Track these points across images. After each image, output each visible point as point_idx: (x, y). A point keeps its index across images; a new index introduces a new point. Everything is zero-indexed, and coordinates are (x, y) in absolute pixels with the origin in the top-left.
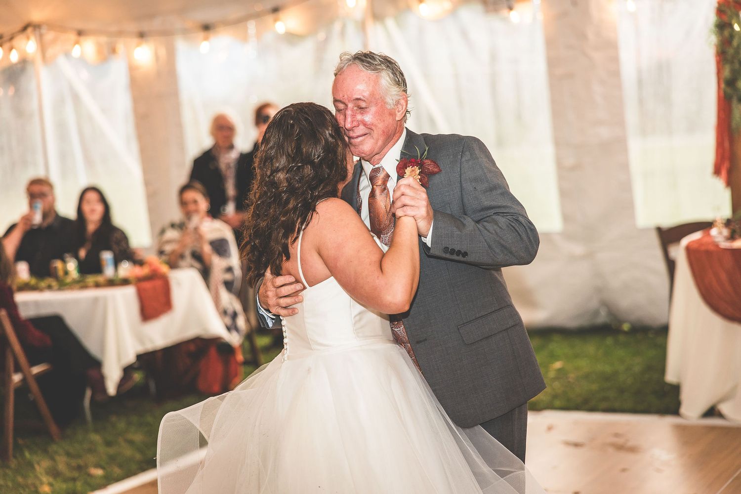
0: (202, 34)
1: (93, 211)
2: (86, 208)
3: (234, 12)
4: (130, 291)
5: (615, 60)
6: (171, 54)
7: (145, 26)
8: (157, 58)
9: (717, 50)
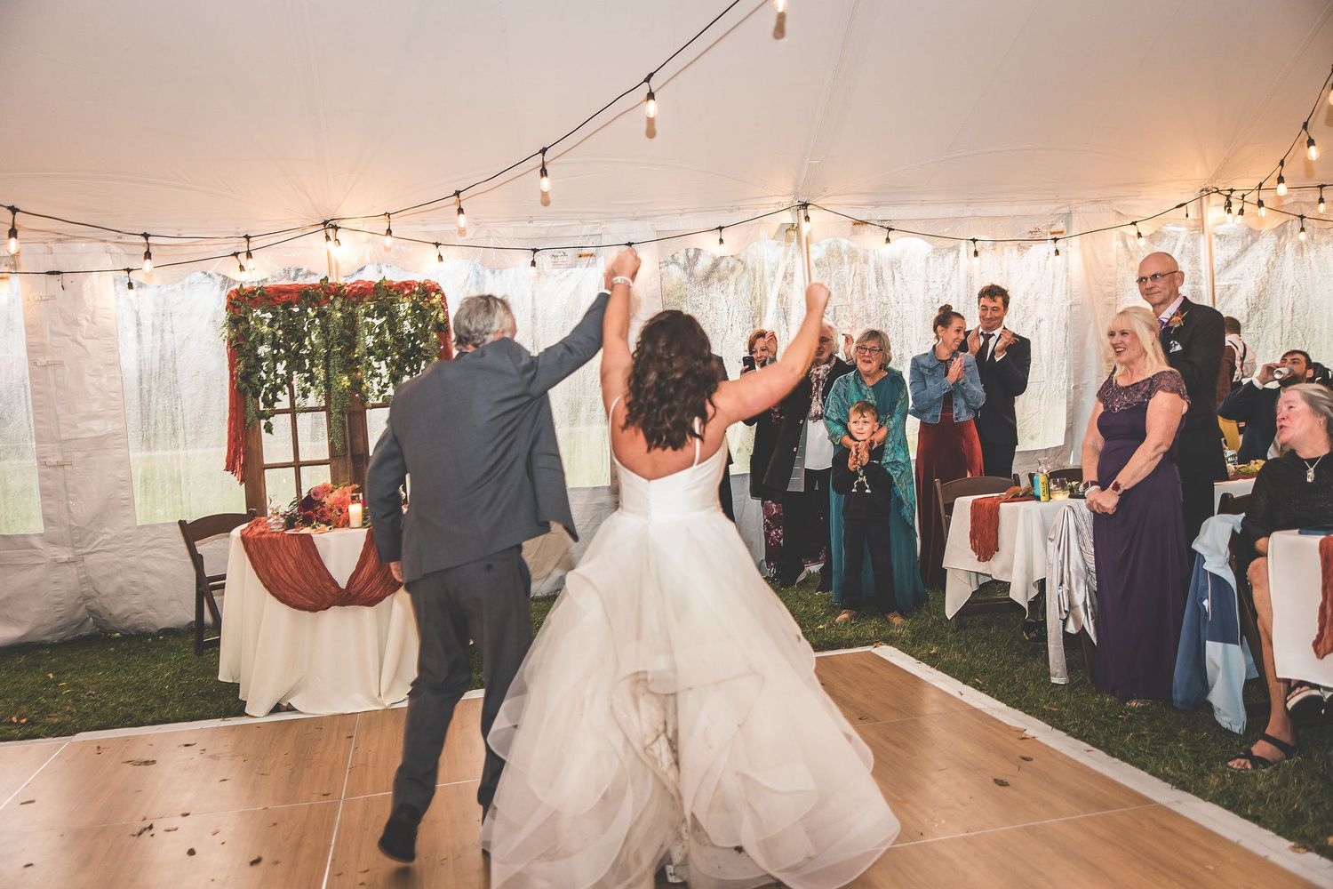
5: (113, 350)
9: (230, 342)
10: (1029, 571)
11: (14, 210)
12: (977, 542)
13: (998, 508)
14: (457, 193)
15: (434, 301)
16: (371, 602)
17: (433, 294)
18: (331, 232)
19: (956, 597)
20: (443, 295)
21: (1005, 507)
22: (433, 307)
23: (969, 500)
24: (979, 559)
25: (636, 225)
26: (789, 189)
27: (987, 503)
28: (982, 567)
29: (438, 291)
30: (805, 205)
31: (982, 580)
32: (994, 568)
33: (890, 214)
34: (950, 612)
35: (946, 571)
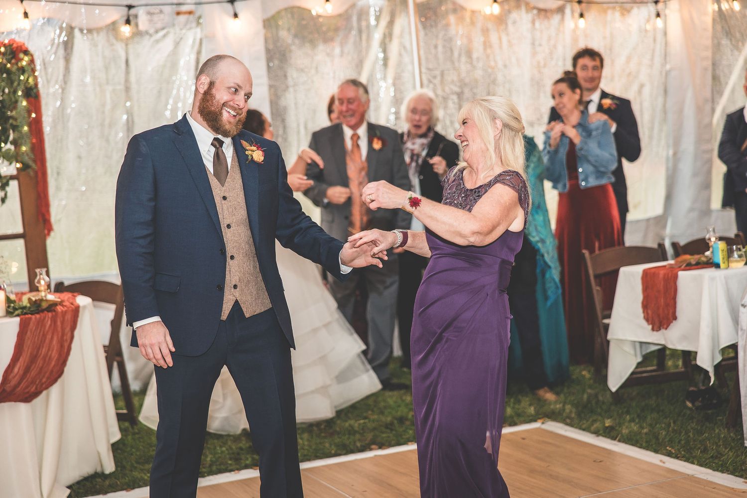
10: (715, 338)
12: (650, 312)
13: (676, 277)
15: (24, 63)
16: (28, 398)
17: (21, 55)
20: (32, 56)
21: (683, 276)
22: (22, 70)
23: (639, 269)
24: (653, 329)
27: (661, 271)
29: (26, 52)
31: (645, 351)
34: (614, 383)
35: (608, 342)
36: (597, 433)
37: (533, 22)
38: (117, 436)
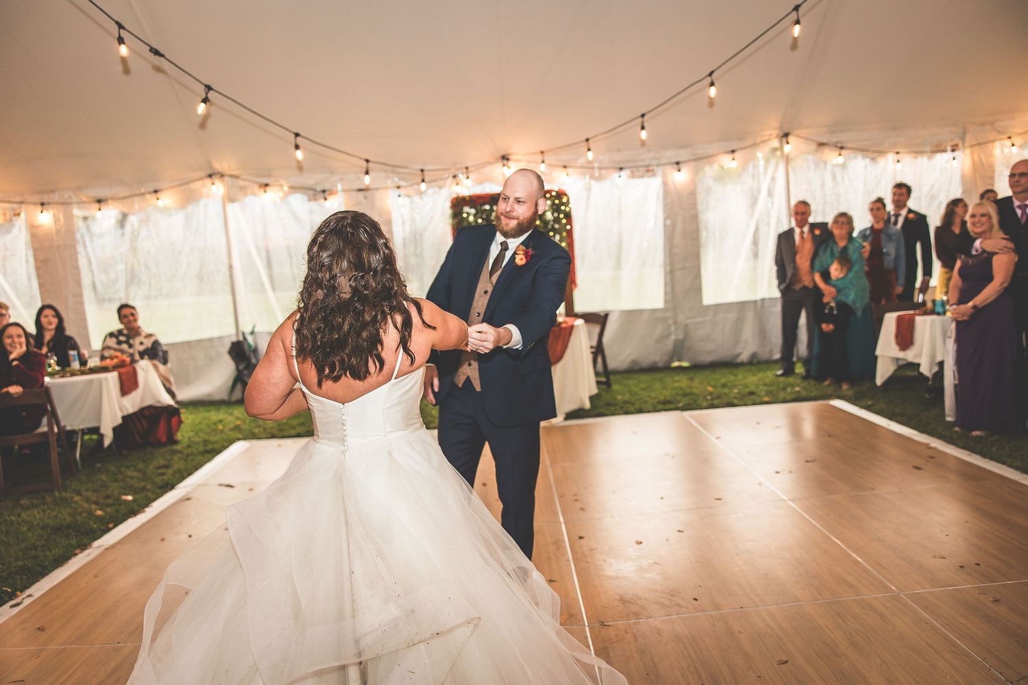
0: (97, 206)
1: (50, 324)
2: (44, 320)
3: (122, 191)
4: (115, 374)
6: (69, 218)
7: (45, 199)
8: (56, 220)
9: (453, 227)
10: (933, 356)
11: (367, 161)
12: (899, 340)
13: (914, 320)
14: (587, 140)
15: (564, 201)
17: (563, 196)
18: (505, 162)
19: (883, 372)
20: (568, 196)
21: (919, 319)
22: (563, 204)
23: (894, 315)
24: (900, 350)
25: (682, 152)
26: (777, 125)
27: (908, 317)
28: (901, 355)
29: (566, 195)
30: (786, 135)
31: (901, 363)
32: (910, 355)
33: (841, 137)
34: (879, 381)
35: (876, 357)
36: (862, 407)
37: (866, 167)
38: (595, 391)
